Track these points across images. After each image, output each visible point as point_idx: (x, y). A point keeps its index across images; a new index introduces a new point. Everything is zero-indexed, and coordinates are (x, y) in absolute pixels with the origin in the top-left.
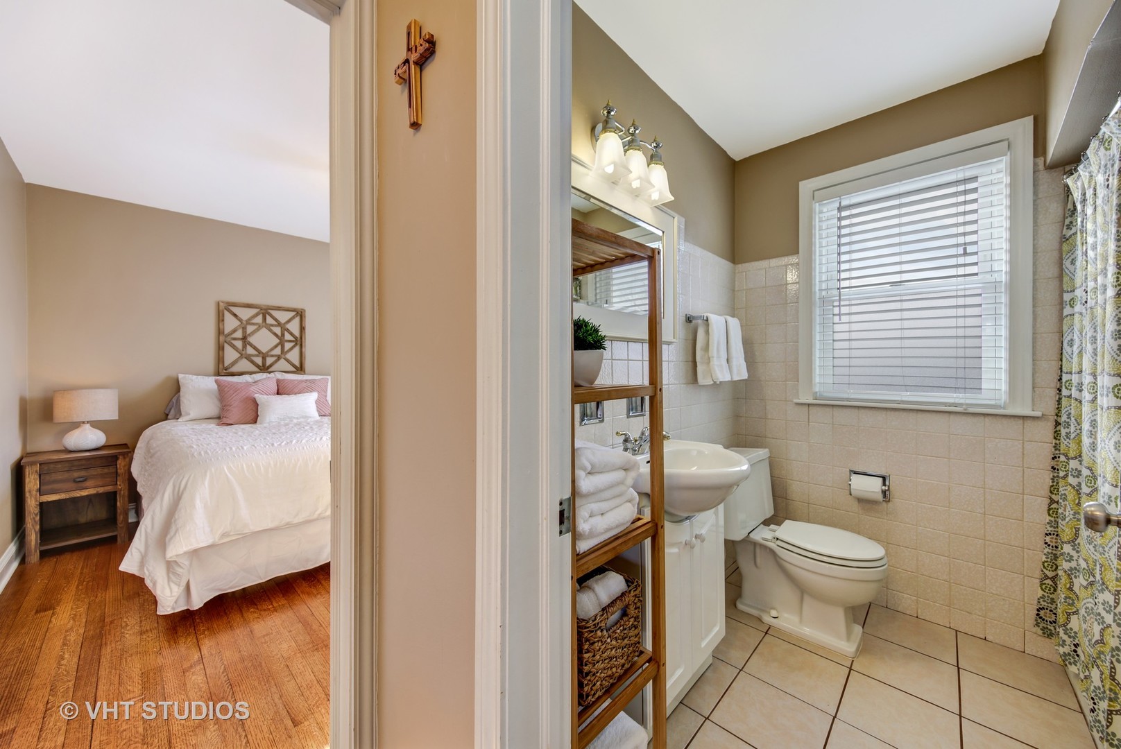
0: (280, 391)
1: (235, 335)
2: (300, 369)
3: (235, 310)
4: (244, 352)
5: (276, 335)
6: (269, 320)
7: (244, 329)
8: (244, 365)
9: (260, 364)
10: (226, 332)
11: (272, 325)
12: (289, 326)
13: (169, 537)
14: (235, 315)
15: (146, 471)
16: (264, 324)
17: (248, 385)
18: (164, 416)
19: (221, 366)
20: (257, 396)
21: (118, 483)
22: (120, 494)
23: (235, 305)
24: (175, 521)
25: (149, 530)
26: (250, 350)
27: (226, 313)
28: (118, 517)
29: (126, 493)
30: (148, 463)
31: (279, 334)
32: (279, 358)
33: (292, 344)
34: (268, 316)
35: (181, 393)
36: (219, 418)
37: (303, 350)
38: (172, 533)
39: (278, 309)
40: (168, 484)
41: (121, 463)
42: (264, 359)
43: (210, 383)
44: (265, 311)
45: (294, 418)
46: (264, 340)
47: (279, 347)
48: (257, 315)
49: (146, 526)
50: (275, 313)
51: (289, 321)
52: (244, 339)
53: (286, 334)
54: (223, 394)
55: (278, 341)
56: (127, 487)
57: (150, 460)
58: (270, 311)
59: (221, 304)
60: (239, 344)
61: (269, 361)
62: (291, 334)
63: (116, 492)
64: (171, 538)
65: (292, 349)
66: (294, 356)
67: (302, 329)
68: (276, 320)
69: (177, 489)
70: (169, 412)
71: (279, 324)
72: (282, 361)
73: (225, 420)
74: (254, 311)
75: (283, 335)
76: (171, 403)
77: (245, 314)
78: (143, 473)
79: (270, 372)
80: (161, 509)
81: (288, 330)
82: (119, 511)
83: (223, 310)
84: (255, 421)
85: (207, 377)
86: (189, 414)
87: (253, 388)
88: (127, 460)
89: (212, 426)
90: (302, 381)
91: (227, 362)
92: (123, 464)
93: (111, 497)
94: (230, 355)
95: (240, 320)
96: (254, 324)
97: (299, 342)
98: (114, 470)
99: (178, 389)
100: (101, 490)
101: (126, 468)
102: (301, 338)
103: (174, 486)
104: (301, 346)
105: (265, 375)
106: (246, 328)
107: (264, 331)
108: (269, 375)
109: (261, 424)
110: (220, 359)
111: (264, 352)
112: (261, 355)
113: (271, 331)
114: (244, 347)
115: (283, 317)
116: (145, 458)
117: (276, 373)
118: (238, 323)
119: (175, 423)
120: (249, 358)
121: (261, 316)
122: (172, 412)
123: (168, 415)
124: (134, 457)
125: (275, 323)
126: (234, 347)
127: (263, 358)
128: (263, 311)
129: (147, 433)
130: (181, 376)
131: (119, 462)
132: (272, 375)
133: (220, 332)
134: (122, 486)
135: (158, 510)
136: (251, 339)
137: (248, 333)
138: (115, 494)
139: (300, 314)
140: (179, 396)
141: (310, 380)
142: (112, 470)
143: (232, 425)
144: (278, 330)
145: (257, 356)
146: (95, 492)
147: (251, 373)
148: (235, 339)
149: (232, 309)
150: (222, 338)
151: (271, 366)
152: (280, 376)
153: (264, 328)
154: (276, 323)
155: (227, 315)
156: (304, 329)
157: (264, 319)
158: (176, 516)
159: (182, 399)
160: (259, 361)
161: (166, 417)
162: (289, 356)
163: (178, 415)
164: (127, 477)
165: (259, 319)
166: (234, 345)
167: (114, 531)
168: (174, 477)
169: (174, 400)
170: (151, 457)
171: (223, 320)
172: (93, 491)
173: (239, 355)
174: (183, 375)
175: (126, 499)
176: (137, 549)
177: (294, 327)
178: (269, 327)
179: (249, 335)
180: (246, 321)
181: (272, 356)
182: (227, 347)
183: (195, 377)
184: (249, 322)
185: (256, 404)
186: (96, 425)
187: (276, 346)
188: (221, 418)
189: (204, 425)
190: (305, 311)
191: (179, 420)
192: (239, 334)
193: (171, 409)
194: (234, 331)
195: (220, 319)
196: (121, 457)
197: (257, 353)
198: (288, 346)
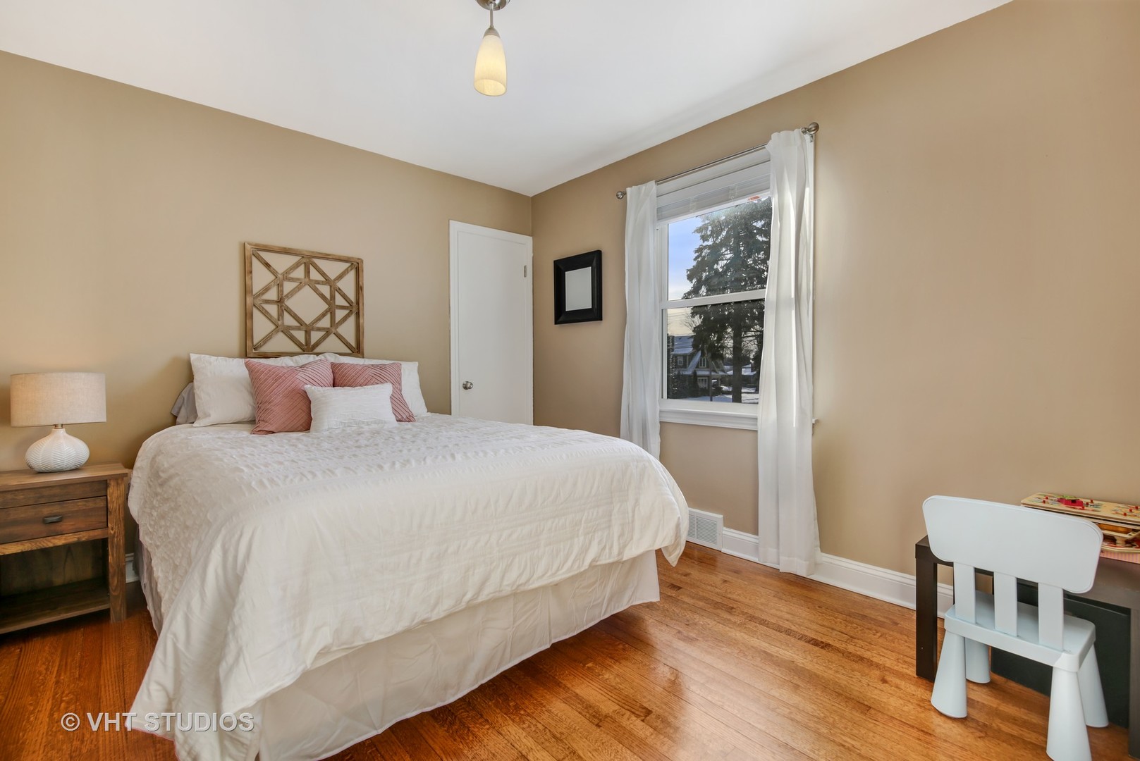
0: (337, 381)
1: (267, 296)
2: (357, 350)
3: (267, 256)
4: (280, 323)
5: (322, 296)
6: (315, 275)
7: (280, 286)
8: (280, 343)
9: (303, 341)
10: (256, 290)
11: (318, 282)
12: (340, 284)
13: (223, 667)
14: (267, 265)
15: (153, 507)
16: (307, 280)
17: (293, 370)
18: (170, 419)
19: (249, 343)
20: (308, 387)
21: (109, 525)
22: (112, 543)
23: (267, 249)
24: (234, 630)
25: (181, 646)
26: (288, 320)
27: (255, 262)
28: (110, 580)
29: (122, 542)
30: (157, 494)
31: (328, 296)
32: (328, 332)
33: (346, 312)
34: (312, 269)
35: (196, 383)
36: (252, 421)
37: (361, 321)
38: (230, 658)
39: (326, 257)
40: (212, 545)
41: (113, 492)
42: (308, 333)
43: (237, 368)
44: (308, 260)
45: (363, 423)
46: (307, 305)
47: (328, 316)
48: (297, 265)
49: (175, 635)
50: (322, 264)
51: (341, 277)
52: (280, 301)
53: (337, 296)
54: (258, 385)
55: (326, 307)
56: (123, 533)
57: (159, 490)
58: (316, 261)
59: (248, 247)
60: (273, 310)
61: (315, 336)
62: (344, 296)
63: (107, 539)
64: (230, 670)
65: (345, 319)
66: (348, 330)
67: (359, 289)
68: (323, 274)
69: (230, 559)
70: (178, 413)
71: (327, 281)
72: (332, 337)
73: (262, 426)
74: (293, 260)
75: (333, 297)
76: (180, 400)
77: (281, 263)
78: (148, 510)
79: (318, 354)
80: (203, 600)
81: (339, 291)
82: (111, 570)
83: (251, 255)
84: (306, 426)
85: (231, 359)
86: (209, 416)
87: (301, 376)
88: (122, 487)
89: (244, 433)
90: (367, 367)
91: (257, 338)
92: (115, 495)
93: (100, 548)
94: (261, 327)
95: (274, 273)
96: (293, 280)
97: (355, 308)
98: (102, 504)
99: (190, 378)
100: (84, 536)
101: (121, 501)
102: (358, 303)
103: (225, 552)
104: (358, 315)
105: (312, 358)
106: (282, 286)
107: (307, 290)
108: (318, 358)
109: (316, 431)
110: (247, 332)
111: (308, 322)
112: (304, 327)
113: (316, 290)
114: (281, 315)
115: (333, 269)
116: (150, 486)
117: (326, 354)
118: (271, 277)
119: (189, 430)
120: (287, 331)
121: (302, 268)
122: (183, 413)
123: (176, 417)
124: (132, 483)
125: (321, 278)
126: (266, 314)
127: (306, 331)
128: (304, 260)
129: (150, 444)
130: (193, 357)
131: (110, 490)
132: (321, 357)
133: (246, 290)
134: (116, 529)
135: (196, 603)
136: (289, 303)
137: (285, 293)
138: (104, 542)
139: (356, 266)
140: (192, 388)
141: (377, 366)
142: (100, 503)
143: (274, 433)
144: (325, 290)
145: (298, 329)
146: (76, 539)
147: (292, 354)
148: (267, 302)
149: (264, 255)
150: (249, 300)
151: (317, 344)
152: (332, 358)
153: (307, 287)
154: (323, 279)
155: (257, 266)
156: (362, 289)
157: (307, 272)
158: (236, 620)
159: (197, 391)
160: (300, 336)
161: (174, 421)
162: (342, 330)
163: (192, 417)
164: (122, 515)
165: (299, 273)
166: (266, 311)
167: (104, 602)
168: (223, 531)
169: (184, 394)
170: (161, 485)
171: (251, 272)
172: (72, 539)
173: (273, 327)
174: (197, 356)
175: (122, 550)
176: (159, 684)
177: (348, 285)
178: (313, 285)
179: (287, 296)
180: (283, 274)
181: (319, 329)
182: (257, 315)
183: (213, 358)
184: (286, 276)
185: (306, 400)
186: (75, 430)
187: (323, 315)
188: (256, 423)
189: (233, 433)
190: (362, 261)
191: (194, 425)
192: (272, 295)
193: (180, 408)
194: (266, 289)
195: (247, 271)
196: (112, 483)
197: (298, 325)
198: (340, 314)
